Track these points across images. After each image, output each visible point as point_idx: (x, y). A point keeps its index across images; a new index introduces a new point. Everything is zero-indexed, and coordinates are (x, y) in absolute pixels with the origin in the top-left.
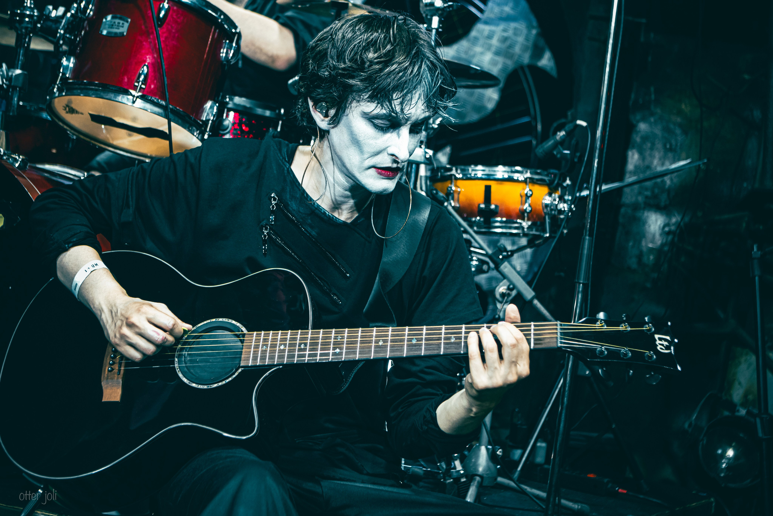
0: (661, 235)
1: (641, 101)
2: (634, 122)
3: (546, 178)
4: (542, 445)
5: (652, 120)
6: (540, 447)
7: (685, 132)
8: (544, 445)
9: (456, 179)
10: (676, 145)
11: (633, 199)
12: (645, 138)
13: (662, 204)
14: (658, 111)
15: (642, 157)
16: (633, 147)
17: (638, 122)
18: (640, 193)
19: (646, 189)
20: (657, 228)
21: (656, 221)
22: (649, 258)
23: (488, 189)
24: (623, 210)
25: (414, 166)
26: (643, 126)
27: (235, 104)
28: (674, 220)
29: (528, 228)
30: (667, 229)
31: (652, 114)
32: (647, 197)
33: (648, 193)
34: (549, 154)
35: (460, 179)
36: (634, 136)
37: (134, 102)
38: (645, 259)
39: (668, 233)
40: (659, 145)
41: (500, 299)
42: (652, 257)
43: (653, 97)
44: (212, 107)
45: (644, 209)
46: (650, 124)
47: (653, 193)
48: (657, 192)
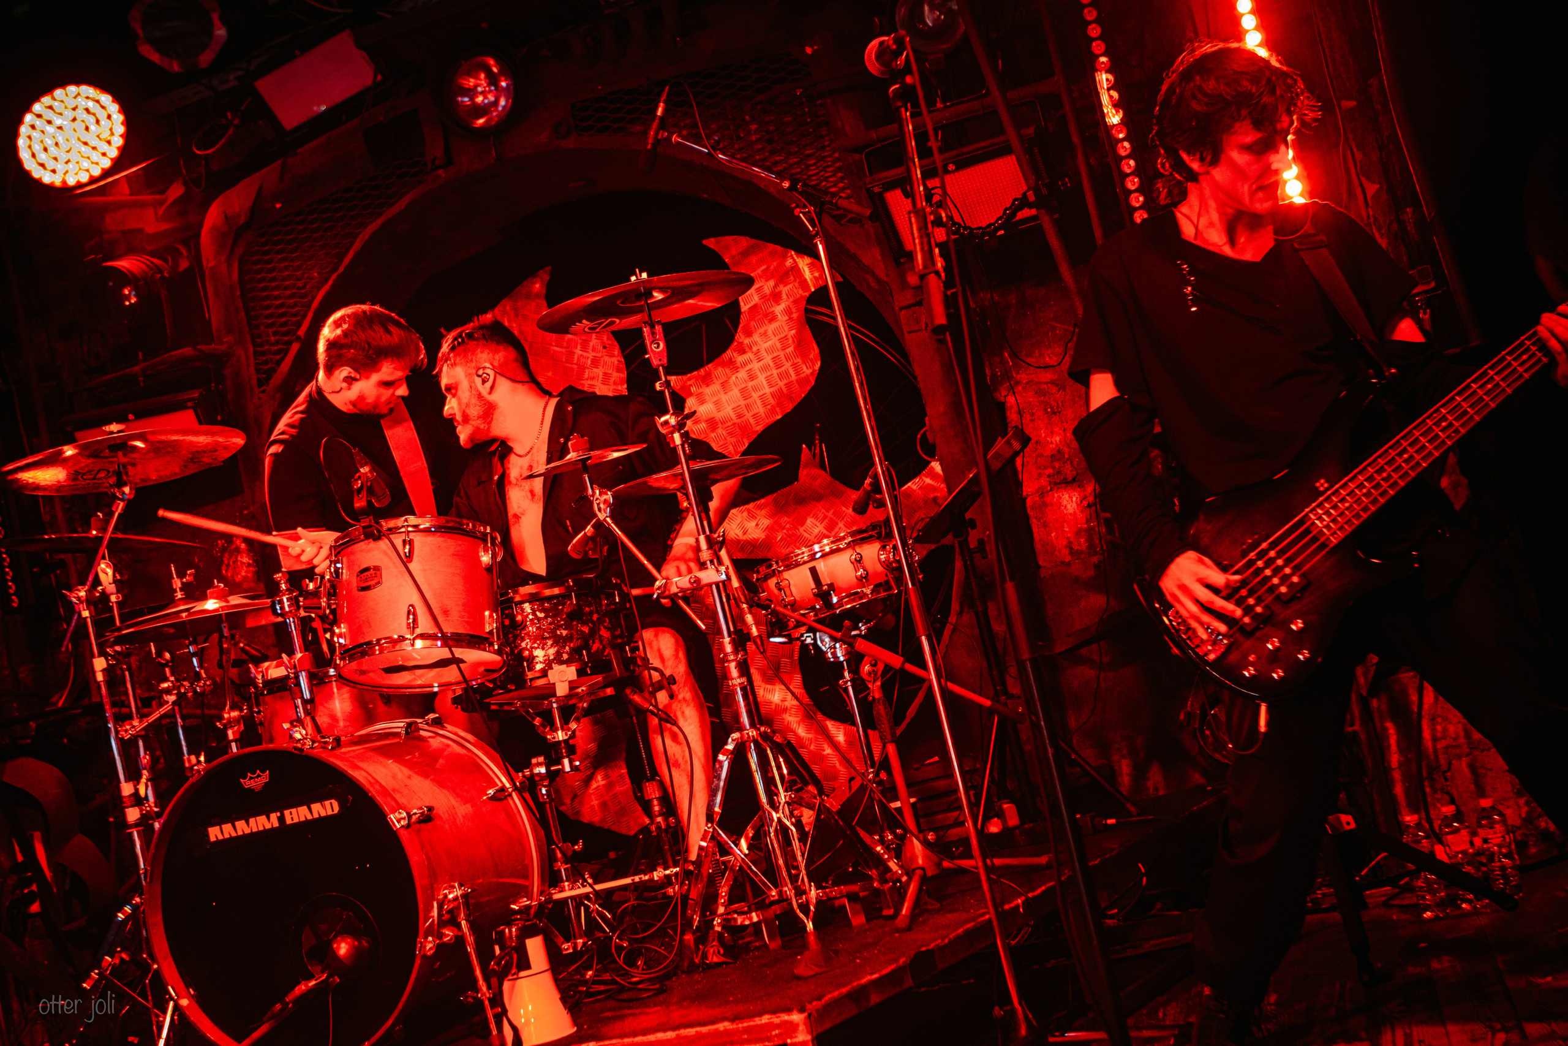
0: (1082, 512)
1: (999, 374)
2: (1002, 399)
3: (873, 533)
5: (1020, 388)
6: (1008, 808)
9: (780, 572)
10: (1058, 405)
11: (1037, 487)
12: (1020, 414)
13: (1070, 478)
14: (1022, 375)
17: (1005, 397)
18: (1040, 475)
20: (1074, 505)
21: (1071, 497)
22: (1080, 544)
23: (813, 571)
24: (1029, 502)
25: (714, 586)
26: (1013, 401)
27: (521, 596)
28: (1088, 491)
29: (871, 593)
30: (1085, 503)
32: (1049, 477)
33: (1050, 471)
35: (783, 571)
36: (1008, 414)
37: (413, 645)
38: (1076, 547)
39: (1089, 506)
40: (1039, 413)
41: (869, 679)
42: (1082, 541)
43: (1010, 363)
44: (491, 616)
45: (1052, 490)
47: (1054, 468)
48: (1057, 465)
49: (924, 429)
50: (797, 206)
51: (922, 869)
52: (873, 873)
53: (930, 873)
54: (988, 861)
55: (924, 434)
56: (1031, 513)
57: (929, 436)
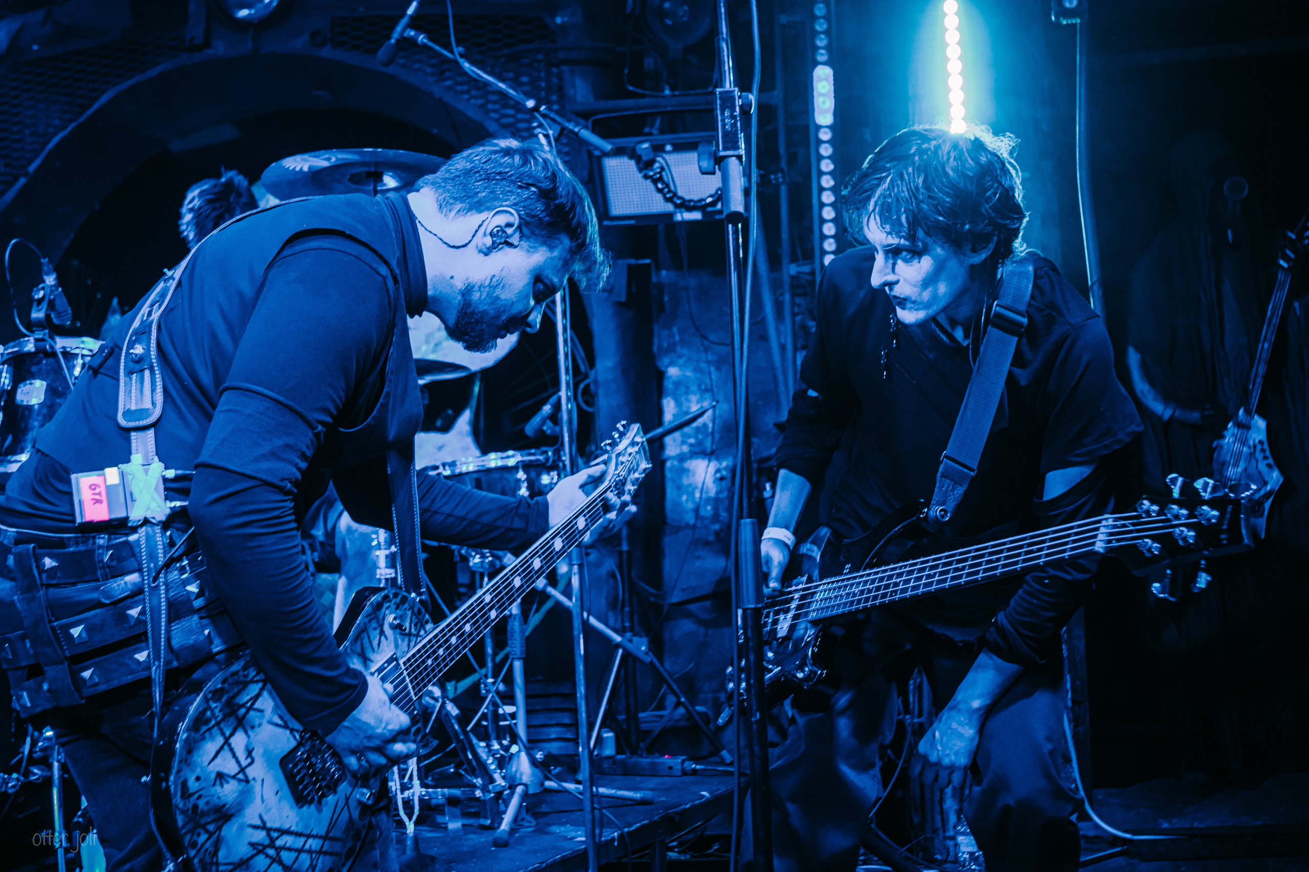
0: (714, 482)
1: (665, 345)
2: (663, 369)
4: (608, 735)
5: (681, 361)
6: (607, 738)
7: (718, 369)
8: (611, 734)
10: (712, 385)
11: (678, 451)
12: (677, 384)
13: (709, 450)
14: (685, 351)
15: (679, 404)
16: (667, 395)
17: (667, 366)
18: (683, 443)
19: (690, 437)
20: (708, 474)
21: (706, 467)
22: (706, 510)
24: (668, 464)
26: (673, 372)
28: (724, 464)
30: (718, 475)
31: (680, 356)
32: (691, 445)
33: (692, 441)
34: (540, 432)
36: (666, 383)
38: (702, 512)
39: (722, 479)
40: (694, 388)
42: (709, 508)
43: (677, 338)
45: (691, 458)
46: (680, 367)
47: (696, 438)
48: (700, 436)
49: (586, 382)
50: (538, 126)
51: (526, 785)
52: (479, 781)
53: (531, 791)
54: (594, 789)
55: (587, 386)
56: (668, 474)
57: (592, 387)
